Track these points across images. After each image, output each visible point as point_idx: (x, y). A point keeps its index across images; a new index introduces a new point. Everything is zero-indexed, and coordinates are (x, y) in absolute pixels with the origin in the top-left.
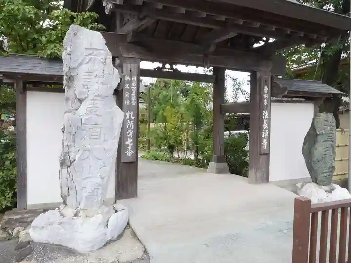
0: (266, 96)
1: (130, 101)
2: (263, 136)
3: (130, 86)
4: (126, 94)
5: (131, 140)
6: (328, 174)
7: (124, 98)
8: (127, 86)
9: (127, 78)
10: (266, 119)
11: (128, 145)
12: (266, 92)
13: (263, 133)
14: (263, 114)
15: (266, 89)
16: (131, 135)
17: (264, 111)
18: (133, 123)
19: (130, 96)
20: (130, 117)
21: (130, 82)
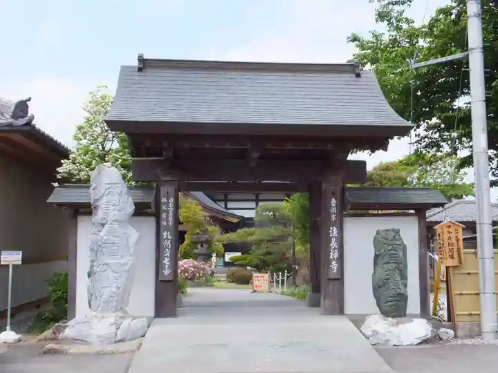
0: (334, 210)
1: (167, 222)
2: (331, 257)
3: (168, 207)
4: (164, 215)
5: (168, 259)
6: (392, 303)
7: (162, 219)
8: (164, 208)
9: (164, 200)
10: (335, 237)
11: (165, 264)
12: (334, 205)
13: (331, 254)
14: (331, 231)
15: (334, 202)
16: (168, 254)
17: (331, 228)
18: (171, 243)
19: (167, 216)
20: (167, 236)
21: (167, 204)
